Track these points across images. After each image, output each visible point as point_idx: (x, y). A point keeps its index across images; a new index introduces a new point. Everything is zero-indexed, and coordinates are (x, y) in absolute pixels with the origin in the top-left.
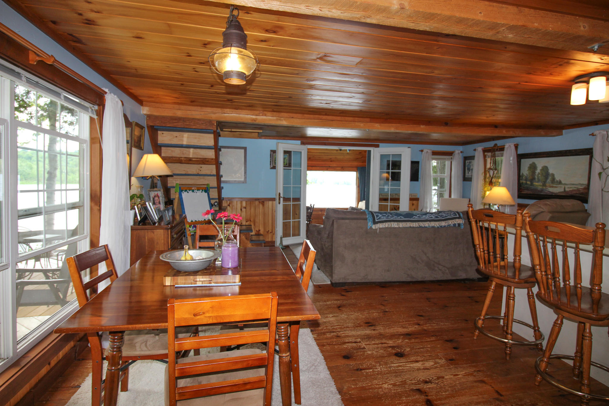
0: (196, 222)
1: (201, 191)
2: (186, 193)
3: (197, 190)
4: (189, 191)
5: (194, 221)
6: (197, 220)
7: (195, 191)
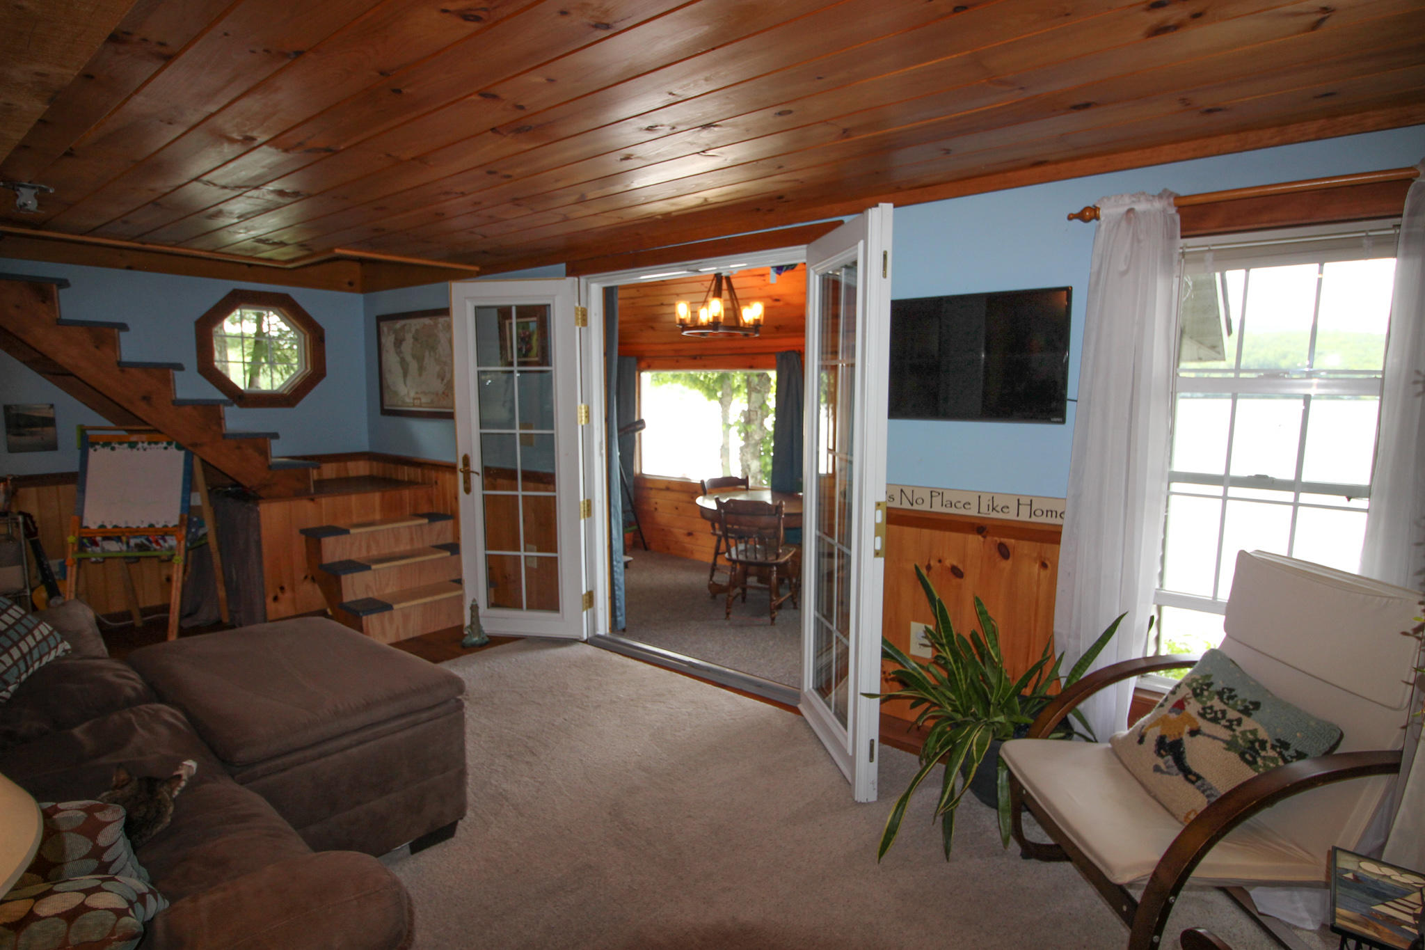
0: (117, 530)
1: (165, 444)
2: (107, 450)
3: (150, 443)
4: (117, 446)
5: (109, 527)
6: (123, 525)
7: (140, 445)
